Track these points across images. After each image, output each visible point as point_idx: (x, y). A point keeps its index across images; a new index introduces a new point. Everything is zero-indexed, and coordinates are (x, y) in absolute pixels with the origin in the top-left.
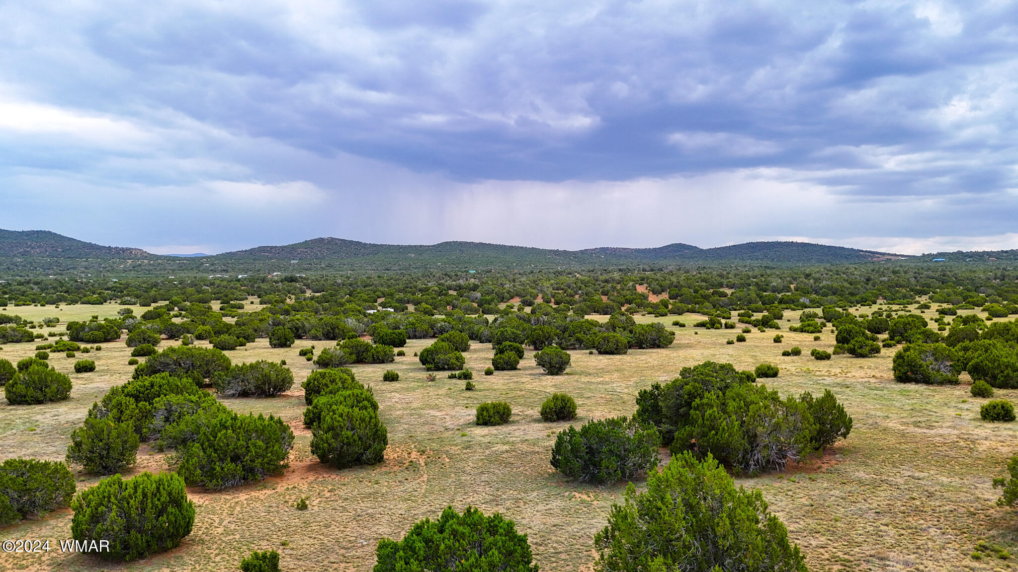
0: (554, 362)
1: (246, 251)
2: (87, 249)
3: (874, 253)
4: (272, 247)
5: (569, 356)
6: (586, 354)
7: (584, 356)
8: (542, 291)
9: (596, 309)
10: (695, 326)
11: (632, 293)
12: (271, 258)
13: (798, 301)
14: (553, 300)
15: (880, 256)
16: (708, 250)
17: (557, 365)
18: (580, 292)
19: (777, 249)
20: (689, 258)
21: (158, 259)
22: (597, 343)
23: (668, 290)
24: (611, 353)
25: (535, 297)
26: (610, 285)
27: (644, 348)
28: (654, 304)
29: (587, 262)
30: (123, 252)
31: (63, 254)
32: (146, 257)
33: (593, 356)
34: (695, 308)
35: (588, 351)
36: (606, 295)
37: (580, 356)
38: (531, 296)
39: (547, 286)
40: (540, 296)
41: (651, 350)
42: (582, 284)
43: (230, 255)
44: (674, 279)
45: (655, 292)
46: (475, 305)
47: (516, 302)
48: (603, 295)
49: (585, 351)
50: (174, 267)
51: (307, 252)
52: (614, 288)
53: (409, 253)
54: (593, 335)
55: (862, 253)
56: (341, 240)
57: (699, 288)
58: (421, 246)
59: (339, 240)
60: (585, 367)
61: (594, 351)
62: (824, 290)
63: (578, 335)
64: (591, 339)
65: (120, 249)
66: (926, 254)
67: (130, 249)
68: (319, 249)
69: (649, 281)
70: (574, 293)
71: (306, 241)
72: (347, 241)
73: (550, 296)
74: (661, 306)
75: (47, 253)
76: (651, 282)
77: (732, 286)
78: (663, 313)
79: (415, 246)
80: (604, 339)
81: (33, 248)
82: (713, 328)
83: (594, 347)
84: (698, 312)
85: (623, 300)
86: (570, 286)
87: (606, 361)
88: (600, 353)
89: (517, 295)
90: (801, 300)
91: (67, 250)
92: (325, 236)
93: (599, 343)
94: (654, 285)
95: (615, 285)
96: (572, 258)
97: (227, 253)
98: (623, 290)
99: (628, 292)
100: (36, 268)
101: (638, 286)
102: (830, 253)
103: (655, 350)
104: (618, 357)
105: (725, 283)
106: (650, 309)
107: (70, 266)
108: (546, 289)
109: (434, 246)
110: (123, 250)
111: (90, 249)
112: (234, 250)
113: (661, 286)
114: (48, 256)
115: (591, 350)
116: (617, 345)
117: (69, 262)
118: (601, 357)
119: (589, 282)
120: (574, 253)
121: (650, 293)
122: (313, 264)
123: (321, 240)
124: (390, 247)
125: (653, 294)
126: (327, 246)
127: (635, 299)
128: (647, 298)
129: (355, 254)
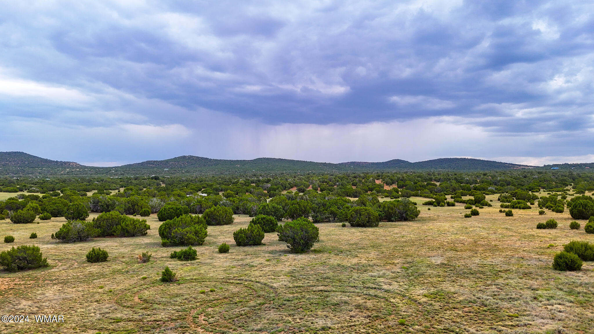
0: (297, 237)
1: (139, 163)
2: (43, 162)
3: (514, 165)
4: (155, 161)
5: (317, 230)
6: (339, 226)
7: (337, 228)
8: (312, 183)
9: (349, 194)
10: (423, 204)
11: (373, 184)
12: (154, 168)
13: (488, 189)
14: (319, 189)
15: (518, 166)
16: (415, 163)
17: (302, 241)
18: (338, 183)
19: (456, 162)
20: (404, 168)
21: (85, 168)
22: (349, 216)
23: (397, 183)
24: (364, 226)
25: (308, 187)
26: (357, 179)
27: (392, 221)
28: (388, 190)
29: (343, 170)
30: (65, 164)
31: (28, 165)
32: (78, 167)
33: (346, 228)
34: (418, 193)
35: (341, 224)
36: (355, 186)
37: (333, 229)
38: (304, 186)
39: (316, 180)
40: (311, 186)
41: (399, 223)
42: (339, 179)
43: (130, 165)
44: (399, 176)
45: (388, 184)
46: (266, 192)
47: (294, 190)
48: (353, 186)
49: (338, 224)
50: (92, 173)
51: (175, 164)
52: (360, 181)
53: (237, 164)
54: (346, 209)
55: (507, 165)
56: (196, 157)
57: (417, 181)
58: (244, 160)
60: (337, 241)
61: (347, 224)
62: (501, 182)
63: (333, 209)
64: (344, 212)
65: (63, 163)
66: (546, 165)
67: (69, 162)
68: (183, 162)
69: (383, 177)
70: (334, 185)
72: (200, 157)
73: (317, 186)
74: (394, 192)
75: (19, 165)
76: (385, 177)
77: (439, 180)
78: (397, 196)
79: (240, 161)
80: (356, 212)
81: (10, 162)
82: (439, 205)
83: (347, 220)
84: (421, 196)
85: (367, 188)
86: (331, 180)
87: (359, 234)
88: (353, 226)
89: (295, 186)
90: (489, 188)
91: (31, 163)
92: (187, 155)
93: (352, 216)
94: (387, 179)
95: (361, 179)
96: (334, 167)
98: (366, 182)
99: (370, 184)
100: (9, 173)
101: (376, 181)
103: (404, 223)
104: (370, 229)
105: (434, 179)
106: (387, 194)
107: (30, 172)
108: (315, 181)
109: (252, 160)
110: (65, 163)
111: (45, 162)
113: (392, 180)
114: (19, 166)
115: (344, 223)
116: (369, 218)
117: (31, 170)
118: (354, 230)
119: (343, 177)
120: (335, 165)
121: (385, 184)
122: (177, 171)
123: (184, 157)
124: (225, 161)
125: (387, 185)
126: (187, 161)
127: (375, 188)
128: (383, 187)
129: (204, 165)
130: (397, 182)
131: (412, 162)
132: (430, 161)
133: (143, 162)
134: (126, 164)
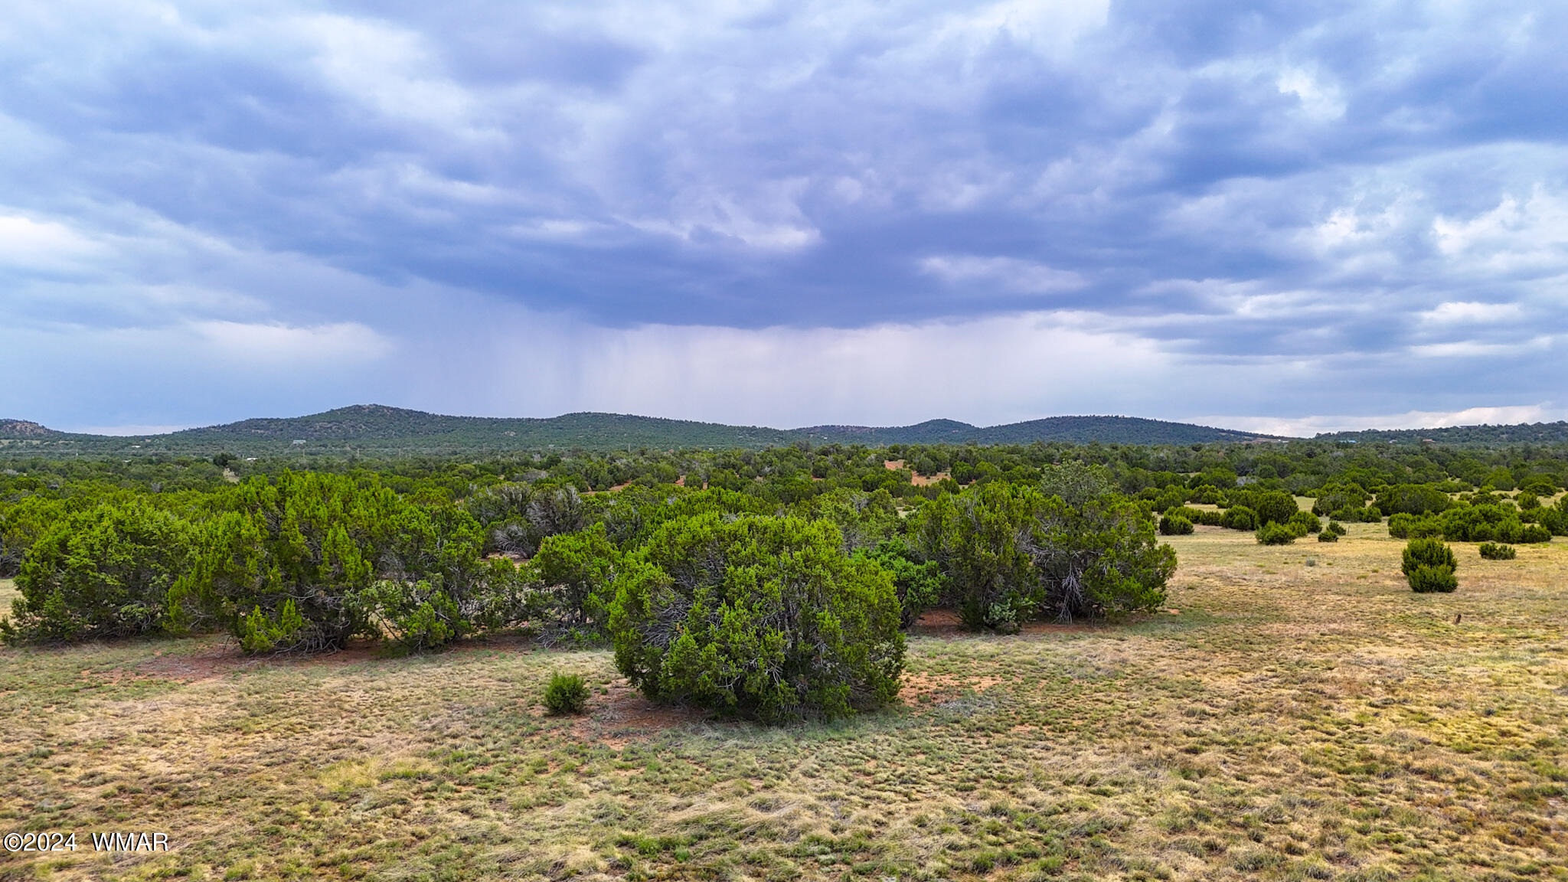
3: (1240, 433)
11: (877, 471)
12: (268, 438)
14: (704, 482)
15: (1251, 438)
16: (987, 429)
18: (768, 469)
20: (960, 440)
21: (60, 439)
23: (950, 469)
28: (927, 487)
30: (1, 426)
32: (40, 435)
36: (822, 476)
40: (683, 478)
45: (921, 472)
48: (815, 475)
50: (70, 451)
51: (331, 428)
52: (839, 464)
53: (506, 430)
55: (1224, 434)
56: (392, 409)
58: (529, 420)
59: (388, 408)
66: (1322, 434)
67: (12, 422)
68: (353, 423)
69: (908, 456)
71: (332, 410)
72: (402, 410)
73: (702, 477)
76: (913, 453)
94: (921, 458)
95: (842, 457)
96: (776, 439)
97: (192, 430)
98: (858, 466)
99: (868, 470)
101: (886, 462)
102: (1176, 433)
109: (551, 419)
112: (204, 425)
113: (934, 459)
119: (789, 453)
120: (781, 432)
121: (914, 473)
122: (329, 445)
123: (357, 409)
124: (475, 421)
125: (919, 475)
126: (366, 419)
127: (883, 481)
128: (909, 480)
129: (412, 432)
130: (951, 466)
131: (982, 426)
132: (1028, 423)
133: (236, 423)
134: (187, 429)
